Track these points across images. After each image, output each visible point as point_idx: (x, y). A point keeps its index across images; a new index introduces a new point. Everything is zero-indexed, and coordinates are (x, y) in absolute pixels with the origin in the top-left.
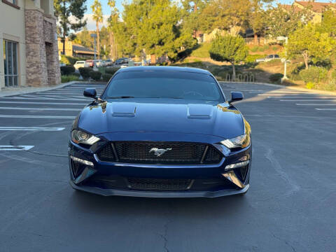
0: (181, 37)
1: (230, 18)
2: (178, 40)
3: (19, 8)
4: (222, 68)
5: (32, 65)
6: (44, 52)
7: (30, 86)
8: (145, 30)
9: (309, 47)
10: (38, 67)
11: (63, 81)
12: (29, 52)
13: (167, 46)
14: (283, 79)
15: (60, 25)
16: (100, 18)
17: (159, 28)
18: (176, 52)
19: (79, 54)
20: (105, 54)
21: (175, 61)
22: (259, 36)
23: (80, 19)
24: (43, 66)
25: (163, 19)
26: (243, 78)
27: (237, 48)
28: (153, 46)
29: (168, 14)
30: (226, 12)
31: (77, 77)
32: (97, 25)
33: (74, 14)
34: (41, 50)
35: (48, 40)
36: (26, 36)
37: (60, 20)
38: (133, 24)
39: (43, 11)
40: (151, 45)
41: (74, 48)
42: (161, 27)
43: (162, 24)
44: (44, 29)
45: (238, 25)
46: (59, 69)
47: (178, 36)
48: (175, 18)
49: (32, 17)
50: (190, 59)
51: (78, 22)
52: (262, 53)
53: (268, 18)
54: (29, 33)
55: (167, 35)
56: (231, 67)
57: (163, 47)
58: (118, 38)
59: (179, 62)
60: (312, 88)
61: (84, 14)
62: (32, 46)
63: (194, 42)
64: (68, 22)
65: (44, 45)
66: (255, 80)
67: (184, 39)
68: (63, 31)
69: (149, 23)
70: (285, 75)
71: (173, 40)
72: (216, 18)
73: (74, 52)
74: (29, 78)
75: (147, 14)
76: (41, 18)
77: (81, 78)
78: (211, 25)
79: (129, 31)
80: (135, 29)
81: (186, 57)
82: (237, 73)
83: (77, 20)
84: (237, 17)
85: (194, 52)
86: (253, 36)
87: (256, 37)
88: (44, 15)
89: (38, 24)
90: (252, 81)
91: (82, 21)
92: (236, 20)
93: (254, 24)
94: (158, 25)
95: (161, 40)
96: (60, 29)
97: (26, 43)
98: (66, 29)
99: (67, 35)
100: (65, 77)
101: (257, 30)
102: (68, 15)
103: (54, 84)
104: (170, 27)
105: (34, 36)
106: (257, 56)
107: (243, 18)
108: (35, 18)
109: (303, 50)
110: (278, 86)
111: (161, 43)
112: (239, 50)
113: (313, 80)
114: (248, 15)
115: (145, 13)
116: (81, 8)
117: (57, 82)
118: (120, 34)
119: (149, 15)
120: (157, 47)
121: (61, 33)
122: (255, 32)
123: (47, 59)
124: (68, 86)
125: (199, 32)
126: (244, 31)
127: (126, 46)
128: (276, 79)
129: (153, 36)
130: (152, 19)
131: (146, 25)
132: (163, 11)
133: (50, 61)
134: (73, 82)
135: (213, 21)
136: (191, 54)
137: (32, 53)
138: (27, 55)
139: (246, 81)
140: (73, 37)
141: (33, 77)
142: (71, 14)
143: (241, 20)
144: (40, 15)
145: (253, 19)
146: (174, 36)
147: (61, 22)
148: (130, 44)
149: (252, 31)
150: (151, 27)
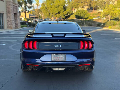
0: (66, 11)
1: (84, 3)
2: (65, 11)
3: (3, 1)
4: (80, 21)
5: (9, 22)
6: (13, 17)
7: (8, 29)
8: (53, 8)
9: (110, 13)
10: (11, 22)
11: (21, 27)
12: (8, 17)
13: (61, 14)
14: (101, 25)
15: (24, 7)
16: (38, 4)
17: (58, 7)
18: (65, 16)
19: (31, 17)
20: (40, 17)
21: (64, 19)
22: (95, 10)
23: (31, 4)
24: (13, 22)
25: (60, 4)
26: (87, 25)
27: (85, 14)
28: (56, 14)
29: (61, 2)
30: (83, 1)
31: (26, 26)
32: (37, 7)
33: (29, 3)
34: (12, 16)
35: (15, 12)
36: (7, 11)
37: (24, 5)
38: (49, 6)
39: (13, 2)
40: (55, 14)
41: (30, 15)
42: (59, 7)
43: (59, 6)
44: (13, 8)
45: (87, 6)
46: (20, 23)
47: (65, 10)
48: (64, 4)
49: (9, 4)
50: (70, 18)
51: (30, 6)
52: (96, 16)
53: (98, 3)
54: (8, 10)
55: (61, 10)
56: (83, 21)
57: (60, 14)
58: (44, 11)
59: (66, 20)
60: (111, 28)
61: (32, 3)
62: (9, 15)
63: (71, 12)
64: (27, 6)
65: (14, 14)
66: (92, 26)
67: (67, 11)
68: (25, 9)
69: (54, 6)
70: (102, 23)
71: (64, 11)
72: (79, 3)
73: (29, 17)
74: (8, 26)
75: (54, 2)
76: (12, 4)
77: (28, 26)
78: (77, 6)
79: (47, 9)
80: (50, 8)
81: (68, 17)
82: (85, 23)
83: (30, 5)
84: (87, 3)
85: (71, 16)
86: (93, 10)
87: (94, 10)
88: (13, 3)
89: (11, 7)
90: (90, 26)
91: (32, 5)
92: (86, 4)
93: (93, 5)
94: (58, 6)
95: (59, 12)
96: (24, 9)
97: (7, 14)
98: (26, 9)
99: (27, 11)
100: (22, 26)
101: (94, 7)
102: (27, 3)
103: (18, 28)
104: (62, 7)
105: (10, 11)
106: (94, 17)
107: (89, 3)
108: (10, 4)
109: (108, 14)
110: (99, 28)
111: (59, 13)
112: (86, 15)
113: (111, 25)
114: (90, 2)
115: (53, 2)
116: (31, 1)
117: (19, 27)
118: (44, 10)
119: (54, 3)
120: (58, 14)
121: (24, 10)
122: (93, 8)
123: (15, 20)
124: (23, 29)
125: (74, 9)
126: (89, 8)
127: (46, 14)
128: (99, 25)
129: (56, 10)
130: (56, 4)
131: (53, 7)
132: (60, 1)
133: (16, 20)
134: (25, 27)
135: (78, 4)
136: (70, 17)
137: (9, 17)
138: (7, 18)
139: (88, 26)
140: (29, 11)
141: (10, 26)
142: (28, 3)
143: (88, 4)
144: (12, 3)
145: (93, 3)
146: (64, 10)
147: (24, 6)
148: (48, 13)
149: (92, 8)
150: (55, 7)
